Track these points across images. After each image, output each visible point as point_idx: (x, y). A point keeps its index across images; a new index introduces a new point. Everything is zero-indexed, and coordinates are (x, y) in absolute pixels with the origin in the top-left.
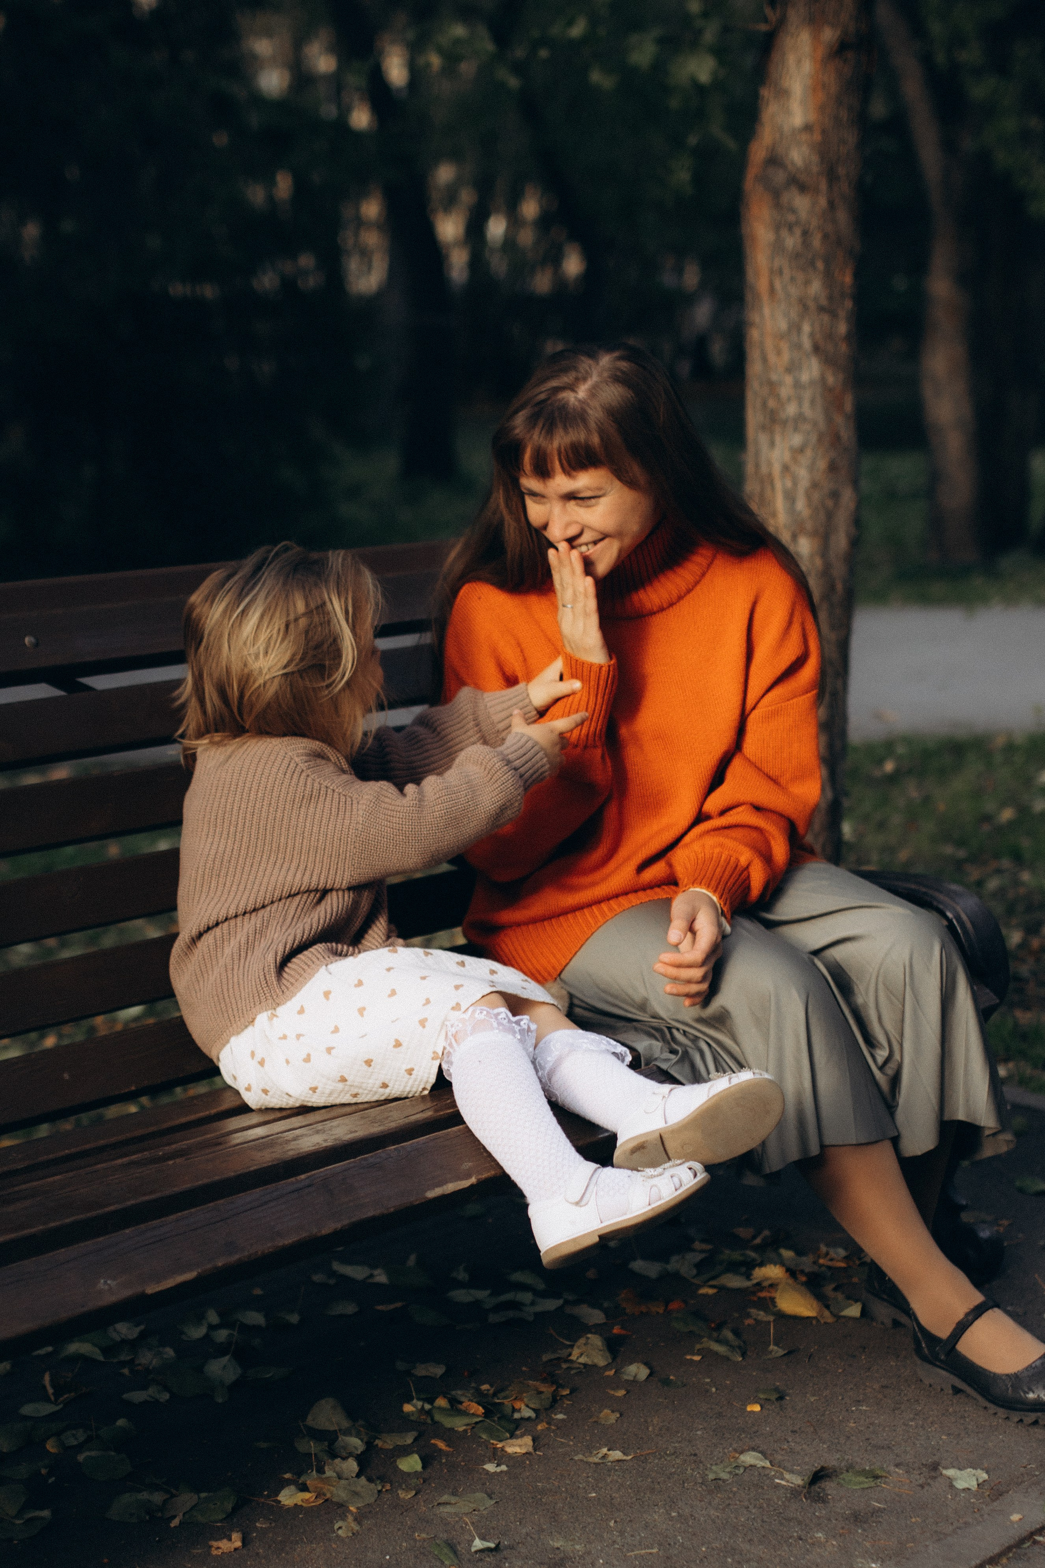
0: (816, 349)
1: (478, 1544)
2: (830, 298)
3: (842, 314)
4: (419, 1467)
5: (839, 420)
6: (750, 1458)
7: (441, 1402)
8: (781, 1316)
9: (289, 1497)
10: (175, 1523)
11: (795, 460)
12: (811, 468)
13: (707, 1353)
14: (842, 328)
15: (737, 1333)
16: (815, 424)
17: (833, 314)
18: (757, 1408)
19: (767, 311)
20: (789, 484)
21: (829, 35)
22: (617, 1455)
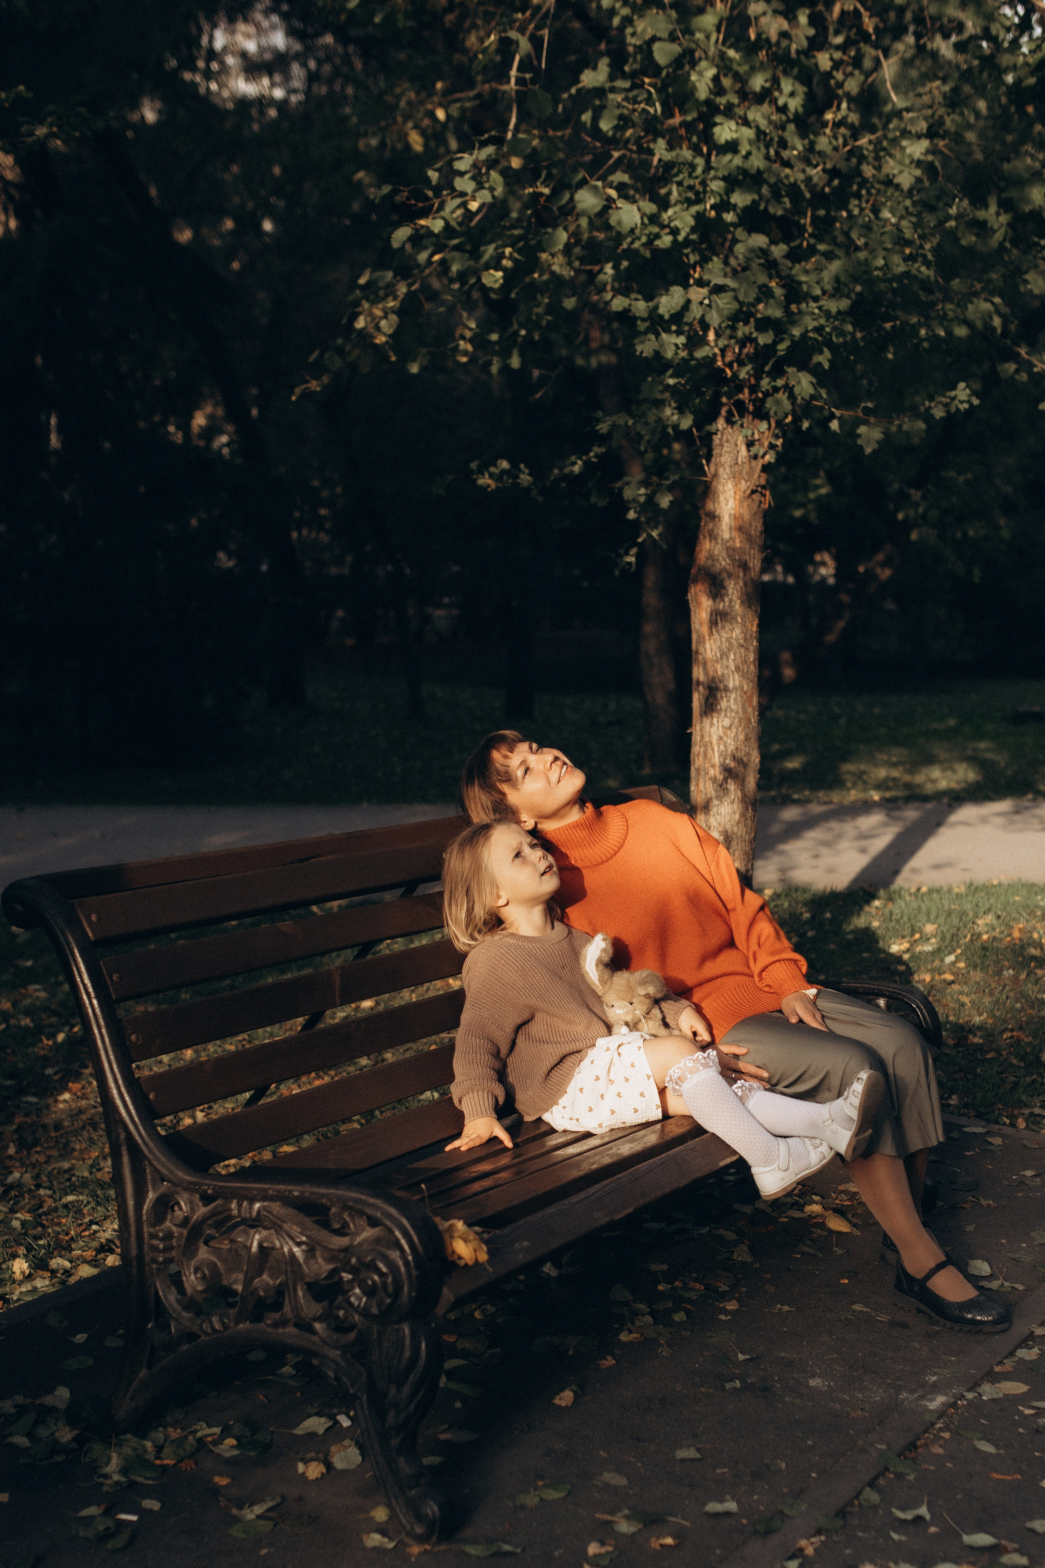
0: (737, 669)
1: (741, 1357)
2: (745, 639)
3: (751, 648)
4: (685, 1319)
5: (750, 710)
6: (857, 1307)
7: (678, 1284)
8: (831, 1231)
9: (624, 1337)
10: (571, 1352)
11: (725, 734)
12: (736, 739)
13: (802, 1253)
14: (752, 657)
15: (812, 1240)
16: (737, 712)
17: (747, 649)
18: (846, 1281)
19: (708, 646)
20: (722, 747)
21: (743, 485)
22: (786, 1308)
